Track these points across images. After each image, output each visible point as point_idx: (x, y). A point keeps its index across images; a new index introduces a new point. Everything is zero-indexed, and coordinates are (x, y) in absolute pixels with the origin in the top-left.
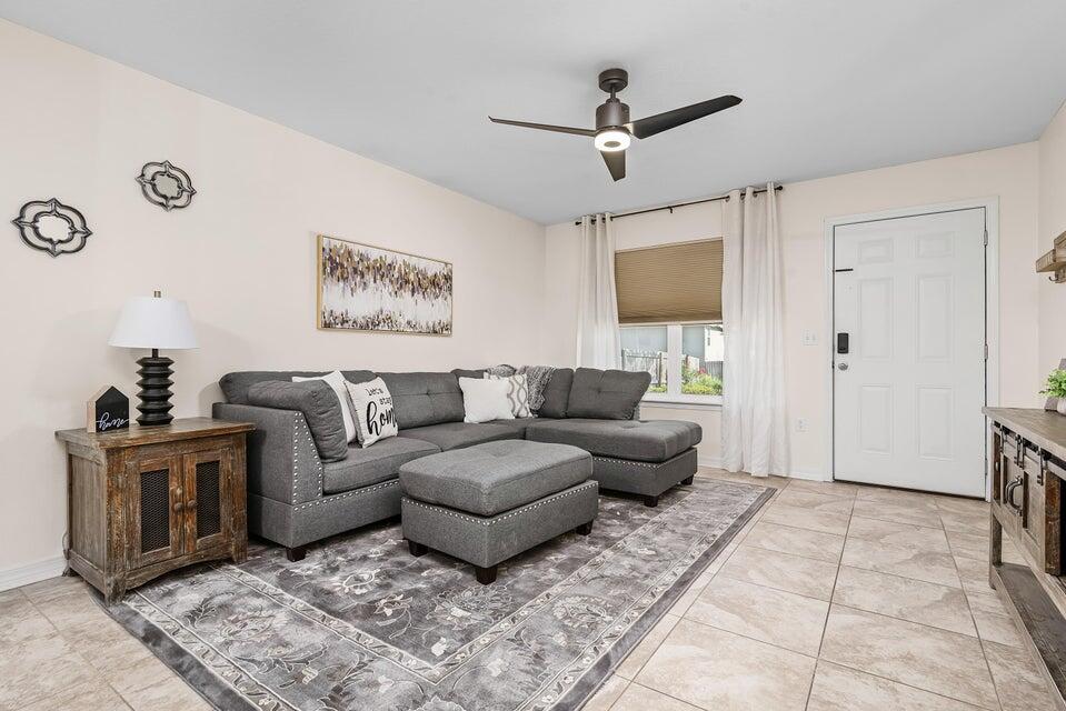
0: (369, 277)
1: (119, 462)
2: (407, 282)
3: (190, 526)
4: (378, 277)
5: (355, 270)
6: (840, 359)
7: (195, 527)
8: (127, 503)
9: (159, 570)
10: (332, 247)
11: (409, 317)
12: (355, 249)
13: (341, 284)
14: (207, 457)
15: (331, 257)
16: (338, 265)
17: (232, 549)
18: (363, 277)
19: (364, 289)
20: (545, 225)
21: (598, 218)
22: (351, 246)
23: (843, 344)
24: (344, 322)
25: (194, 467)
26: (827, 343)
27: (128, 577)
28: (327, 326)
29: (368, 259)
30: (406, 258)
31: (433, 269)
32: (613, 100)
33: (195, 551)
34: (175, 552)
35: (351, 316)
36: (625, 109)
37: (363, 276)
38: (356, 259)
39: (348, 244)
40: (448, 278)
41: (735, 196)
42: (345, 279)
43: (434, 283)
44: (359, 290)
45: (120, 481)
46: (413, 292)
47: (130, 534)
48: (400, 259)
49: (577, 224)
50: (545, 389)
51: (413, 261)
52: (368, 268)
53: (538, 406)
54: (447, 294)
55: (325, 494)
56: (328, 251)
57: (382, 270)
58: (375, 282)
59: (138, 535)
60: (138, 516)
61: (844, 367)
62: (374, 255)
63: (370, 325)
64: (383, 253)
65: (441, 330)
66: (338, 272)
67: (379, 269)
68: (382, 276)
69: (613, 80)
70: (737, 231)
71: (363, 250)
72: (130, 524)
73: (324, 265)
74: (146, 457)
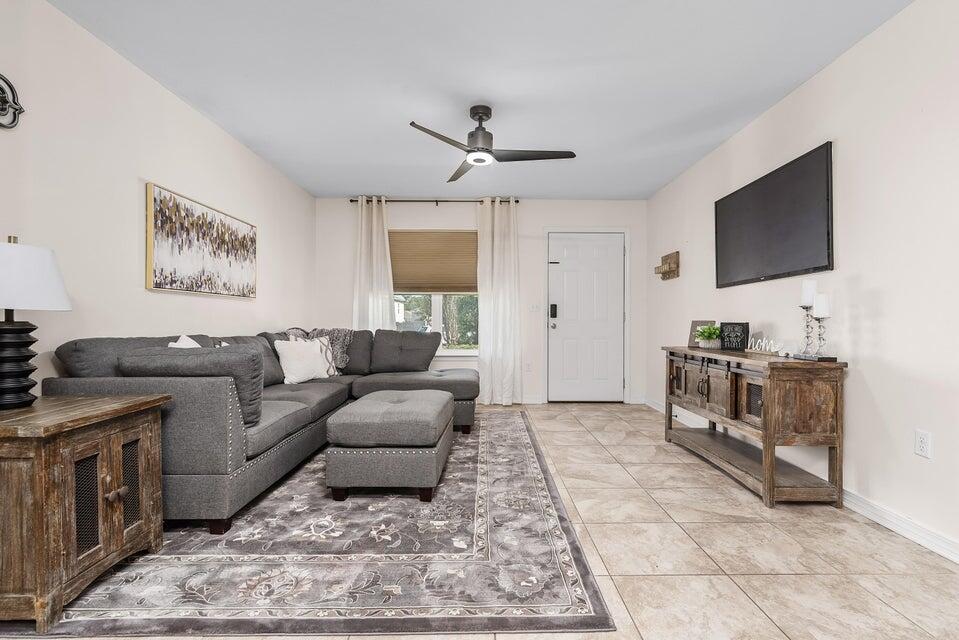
0: (193, 234)
1: (55, 450)
2: (223, 242)
3: (118, 517)
4: (201, 235)
5: (182, 225)
6: (552, 321)
7: (122, 517)
8: (63, 500)
9: (92, 574)
10: (162, 198)
11: (225, 279)
12: (183, 202)
13: (170, 240)
14: (131, 437)
15: (161, 209)
16: (169, 219)
17: (152, 537)
18: (188, 234)
19: (189, 247)
20: (315, 197)
21: (375, 200)
22: (179, 200)
23: (554, 311)
24: (173, 282)
25: (120, 448)
26: (545, 310)
27: (65, 589)
28: (158, 285)
29: (193, 215)
30: (222, 216)
31: (243, 231)
32: (480, 128)
33: (123, 545)
34: (106, 551)
35: (179, 275)
36: (489, 137)
37: (188, 231)
38: (183, 214)
39: (176, 197)
40: (253, 241)
41: (488, 202)
42: (174, 235)
43: (243, 245)
44: (185, 248)
45: (56, 474)
46: (228, 253)
47: (67, 536)
48: (218, 218)
49: (351, 201)
50: (348, 350)
51: (228, 221)
52: (192, 224)
53: (342, 365)
54: (252, 257)
55: (249, 459)
56: (158, 202)
57: (203, 227)
58: (198, 240)
59: (74, 537)
60: (73, 514)
61: (554, 327)
62: (198, 211)
63: (194, 287)
64: (205, 210)
65: (247, 293)
66: (167, 227)
67: (201, 227)
68: (204, 235)
69: (481, 112)
70: (488, 228)
71: (188, 204)
72: (66, 524)
73: (156, 216)
74: (79, 442)
